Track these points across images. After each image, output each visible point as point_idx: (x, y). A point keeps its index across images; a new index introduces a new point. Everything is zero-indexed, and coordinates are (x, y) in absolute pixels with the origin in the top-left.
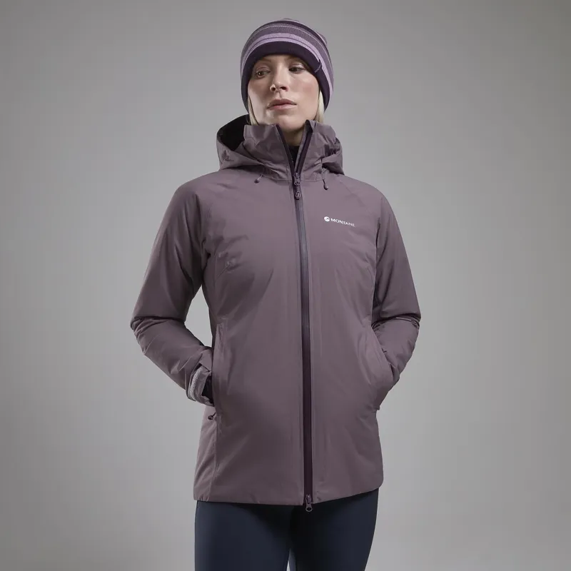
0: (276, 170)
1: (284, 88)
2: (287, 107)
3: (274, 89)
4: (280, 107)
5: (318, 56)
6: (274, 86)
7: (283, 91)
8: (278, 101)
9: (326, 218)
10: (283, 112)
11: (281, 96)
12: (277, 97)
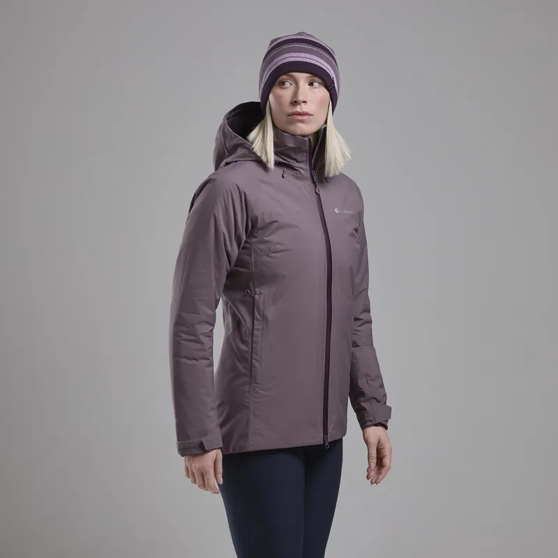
0: (300, 168)
1: (304, 102)
3: (295, 102)
4: (300, 118)
5: (332, 74)
7: (304, 104)
8: (299, 112)
9: (336, 210)
11: (301, 109)
12: (298, 109)
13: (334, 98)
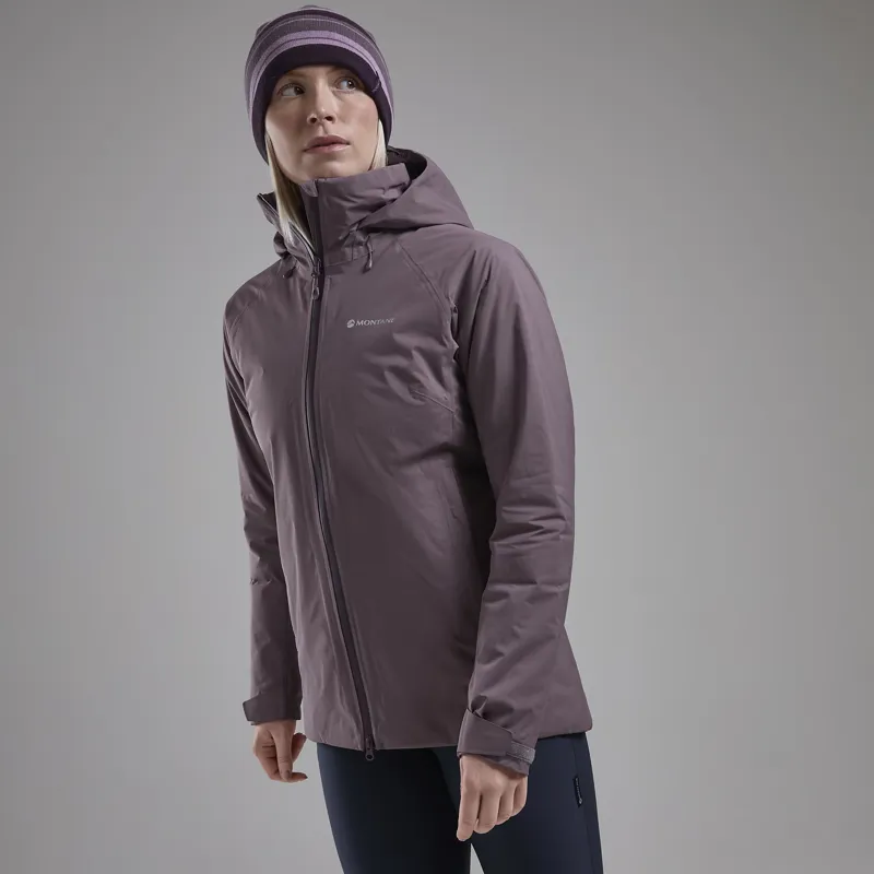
1: (329, 118)
2: (338, 148)
3: (314, 120)
4: (326, 149)
5: (374, 65)
6: (313, 115)
7: (329, 122)
8: (322, 138)
10: (332, 157)
11: (326, 132)
12: (320, 133)
13: (384, 115)
